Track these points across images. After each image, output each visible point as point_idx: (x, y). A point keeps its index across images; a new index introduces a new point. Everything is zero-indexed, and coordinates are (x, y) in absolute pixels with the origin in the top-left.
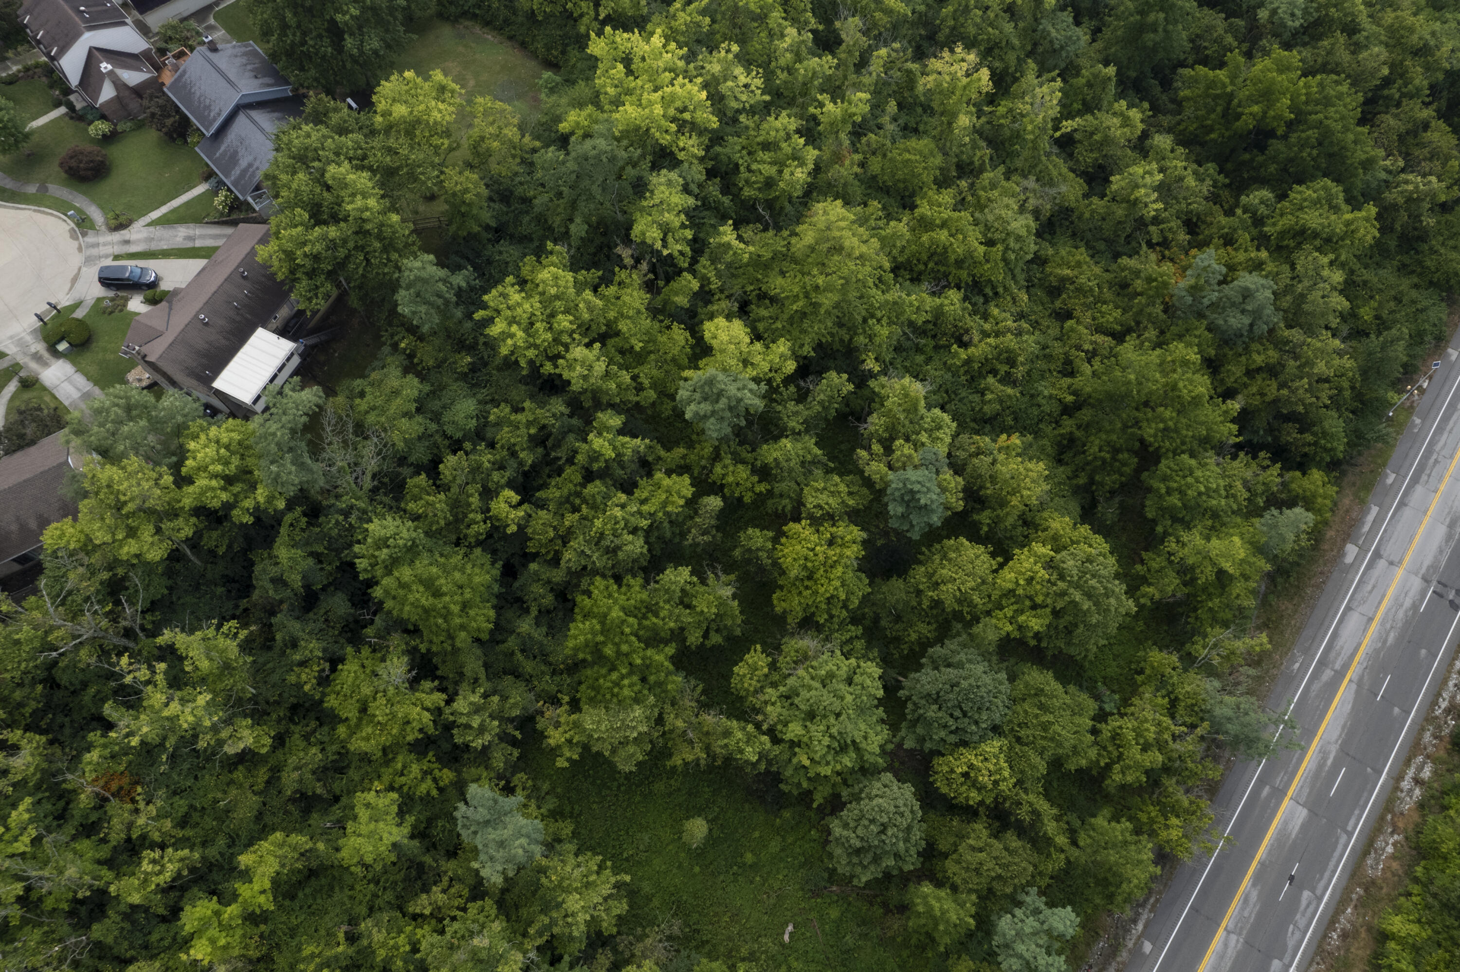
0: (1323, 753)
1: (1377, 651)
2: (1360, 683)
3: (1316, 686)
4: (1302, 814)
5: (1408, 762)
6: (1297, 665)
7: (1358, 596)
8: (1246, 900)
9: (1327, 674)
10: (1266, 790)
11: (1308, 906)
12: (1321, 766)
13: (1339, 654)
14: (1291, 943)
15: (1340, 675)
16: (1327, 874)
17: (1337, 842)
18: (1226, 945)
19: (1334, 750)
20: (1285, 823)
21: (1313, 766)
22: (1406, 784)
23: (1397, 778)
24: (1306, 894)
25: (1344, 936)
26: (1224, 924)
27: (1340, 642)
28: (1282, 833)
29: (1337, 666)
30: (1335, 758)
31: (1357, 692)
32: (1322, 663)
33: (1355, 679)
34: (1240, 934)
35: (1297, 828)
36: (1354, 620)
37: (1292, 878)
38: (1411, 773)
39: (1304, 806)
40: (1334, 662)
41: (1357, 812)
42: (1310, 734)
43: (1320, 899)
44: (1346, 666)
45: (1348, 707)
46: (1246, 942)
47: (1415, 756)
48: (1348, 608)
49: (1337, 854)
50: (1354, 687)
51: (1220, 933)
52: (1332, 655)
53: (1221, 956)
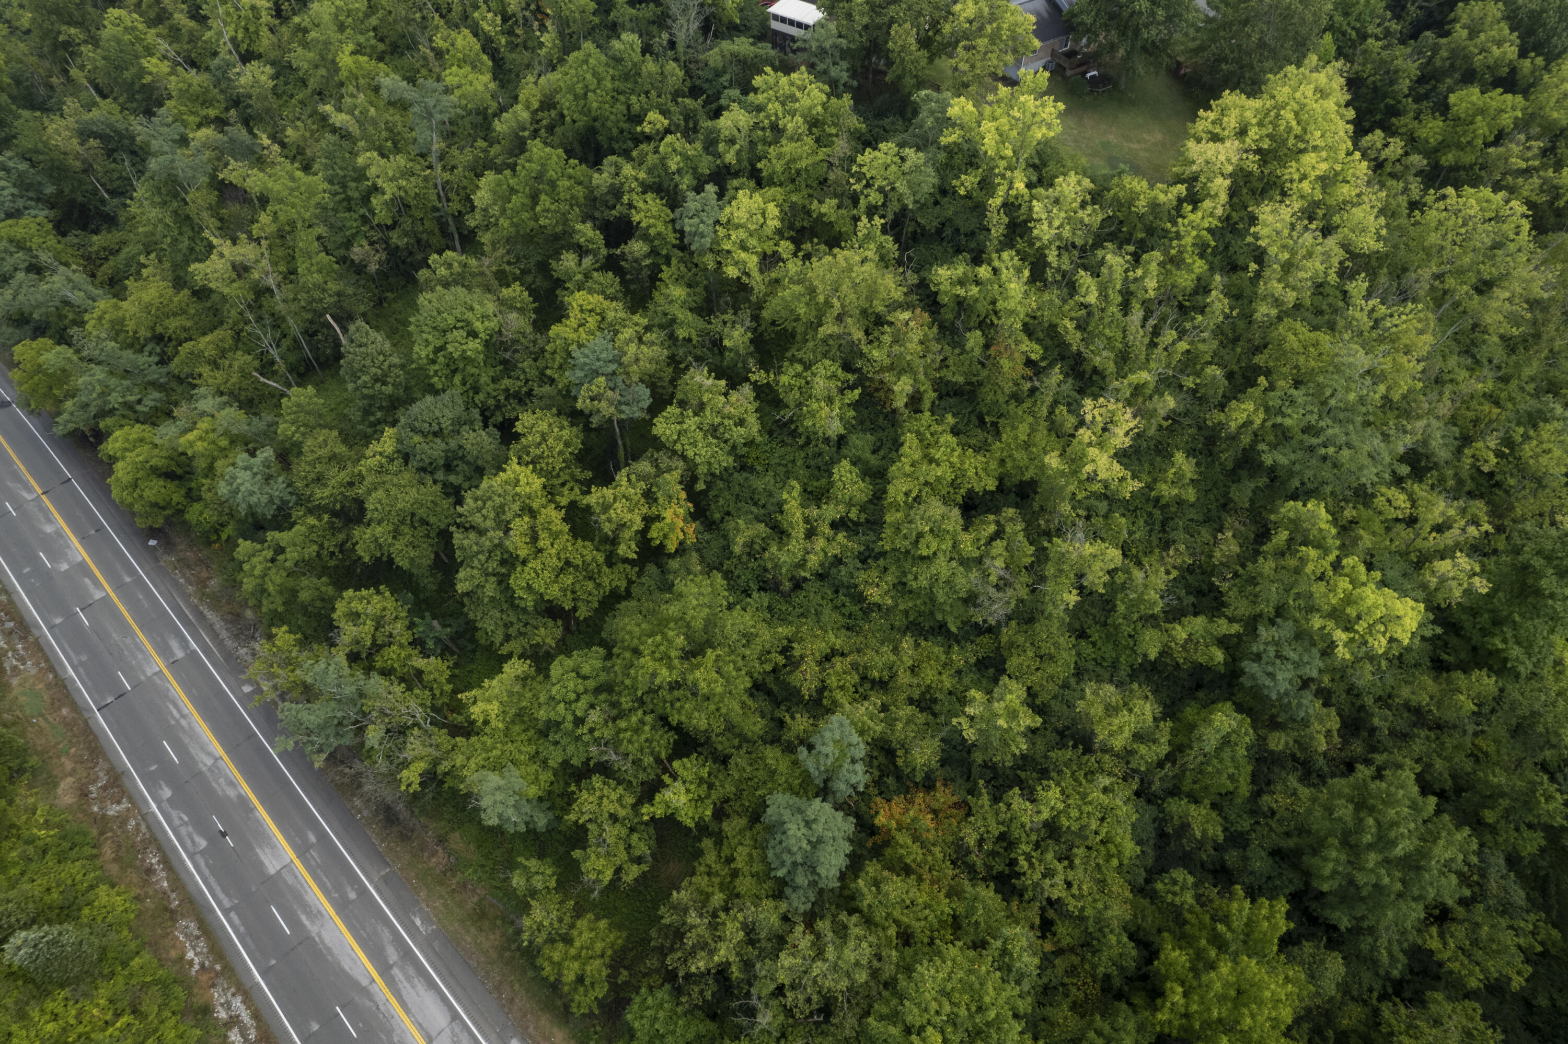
0: (316, 915)
1: (389, 1032)
2: (365, 992)
3: (386, 935)
4: (272, 867)
5: (256, 1016)
6: (418, 922)
7: (464, 1038)
8: (232, 784)
9: (393, 955)
10: (312, 838)
11: (193, 842)
12: (306, 907)
13: (408, 979)
14: (174, 814)
15: (385, 969)
16: (207, 872)
17: (228, 895)
18: (209, 754)
19: (313, 928)
20: (273, 847)
21: (309, 898)
22: (237, 1003)
23: (248, 994)
24: (203, 843)
25: (150, 871)
26: (225, 757)
27: (421, 987)
28: (265, 839)
29: (396, 971)
30: (303, 926)
31: (356, 984)
32: (407, 954)
33: (373, 989)
34: (210, 769)
35: (263, 857)
36: (438, 1018)
37: (224, 834)
38: (245, 1017)
39: (279, 872)
40: (402, 969)
41: (242, 929)
42: (342, 907)
43: (191, 856)
44: (391, 983)
45: (346, 965)
46: (200, 772)
47: (258, 1028)
48: (455, 1016)
49: (218, 890)
50: (365, 982)
51: (219, 750)
52: (411, 971)
53: (203, 748)
